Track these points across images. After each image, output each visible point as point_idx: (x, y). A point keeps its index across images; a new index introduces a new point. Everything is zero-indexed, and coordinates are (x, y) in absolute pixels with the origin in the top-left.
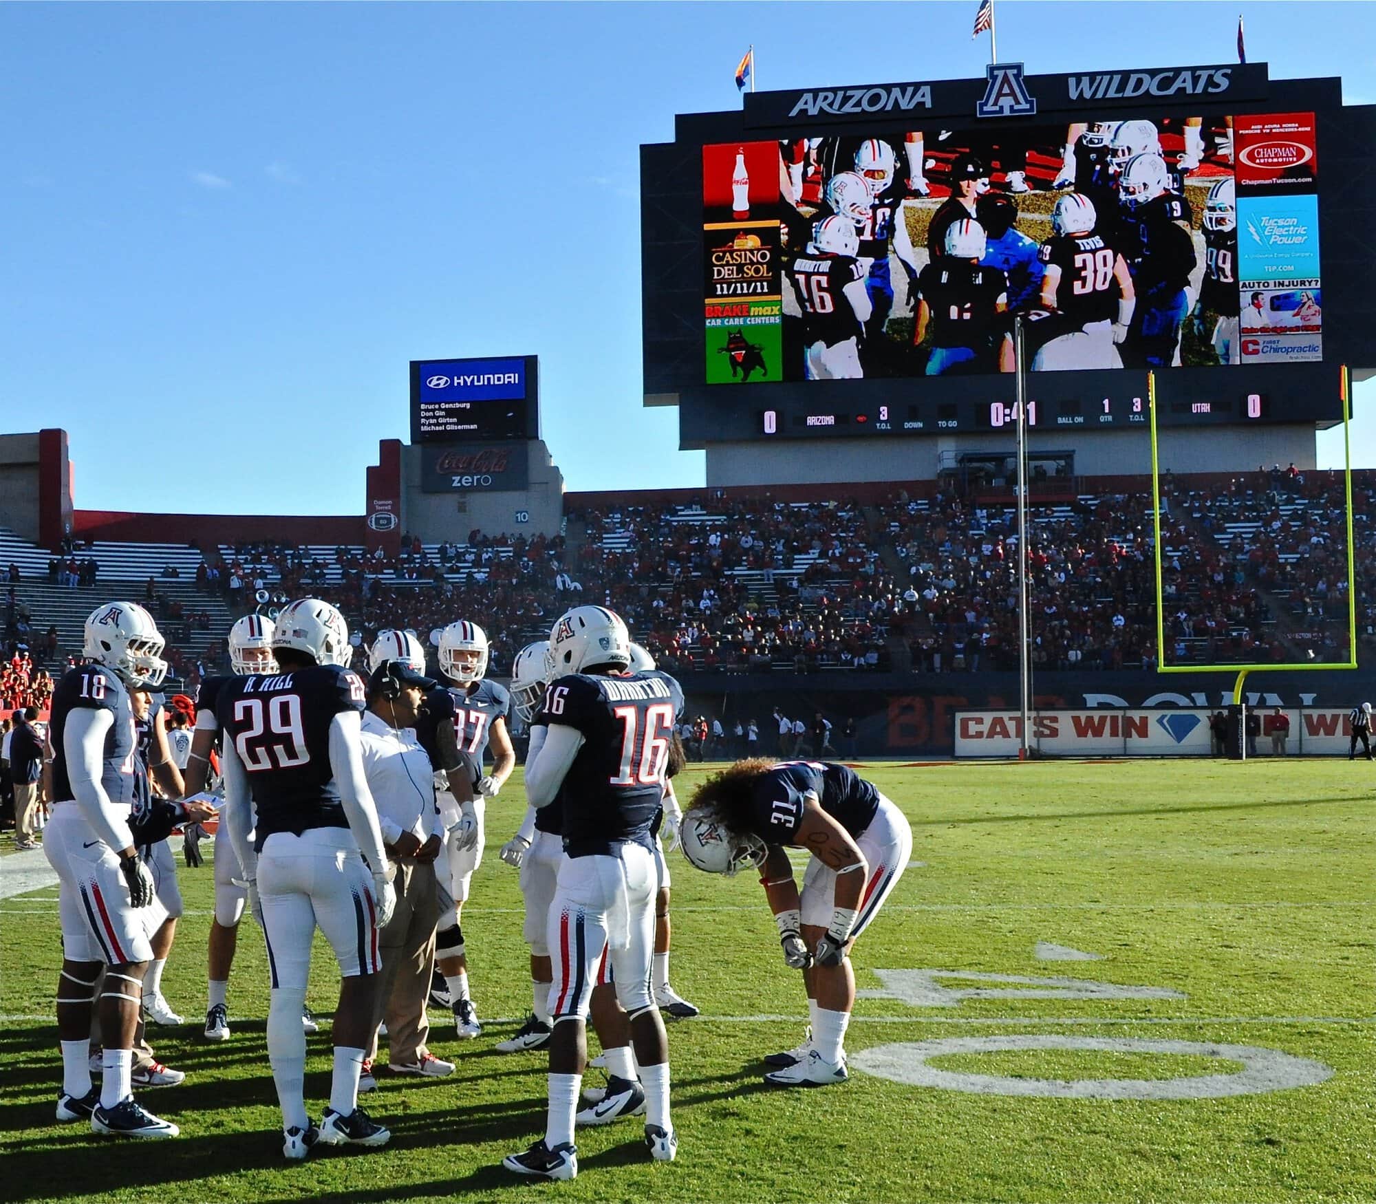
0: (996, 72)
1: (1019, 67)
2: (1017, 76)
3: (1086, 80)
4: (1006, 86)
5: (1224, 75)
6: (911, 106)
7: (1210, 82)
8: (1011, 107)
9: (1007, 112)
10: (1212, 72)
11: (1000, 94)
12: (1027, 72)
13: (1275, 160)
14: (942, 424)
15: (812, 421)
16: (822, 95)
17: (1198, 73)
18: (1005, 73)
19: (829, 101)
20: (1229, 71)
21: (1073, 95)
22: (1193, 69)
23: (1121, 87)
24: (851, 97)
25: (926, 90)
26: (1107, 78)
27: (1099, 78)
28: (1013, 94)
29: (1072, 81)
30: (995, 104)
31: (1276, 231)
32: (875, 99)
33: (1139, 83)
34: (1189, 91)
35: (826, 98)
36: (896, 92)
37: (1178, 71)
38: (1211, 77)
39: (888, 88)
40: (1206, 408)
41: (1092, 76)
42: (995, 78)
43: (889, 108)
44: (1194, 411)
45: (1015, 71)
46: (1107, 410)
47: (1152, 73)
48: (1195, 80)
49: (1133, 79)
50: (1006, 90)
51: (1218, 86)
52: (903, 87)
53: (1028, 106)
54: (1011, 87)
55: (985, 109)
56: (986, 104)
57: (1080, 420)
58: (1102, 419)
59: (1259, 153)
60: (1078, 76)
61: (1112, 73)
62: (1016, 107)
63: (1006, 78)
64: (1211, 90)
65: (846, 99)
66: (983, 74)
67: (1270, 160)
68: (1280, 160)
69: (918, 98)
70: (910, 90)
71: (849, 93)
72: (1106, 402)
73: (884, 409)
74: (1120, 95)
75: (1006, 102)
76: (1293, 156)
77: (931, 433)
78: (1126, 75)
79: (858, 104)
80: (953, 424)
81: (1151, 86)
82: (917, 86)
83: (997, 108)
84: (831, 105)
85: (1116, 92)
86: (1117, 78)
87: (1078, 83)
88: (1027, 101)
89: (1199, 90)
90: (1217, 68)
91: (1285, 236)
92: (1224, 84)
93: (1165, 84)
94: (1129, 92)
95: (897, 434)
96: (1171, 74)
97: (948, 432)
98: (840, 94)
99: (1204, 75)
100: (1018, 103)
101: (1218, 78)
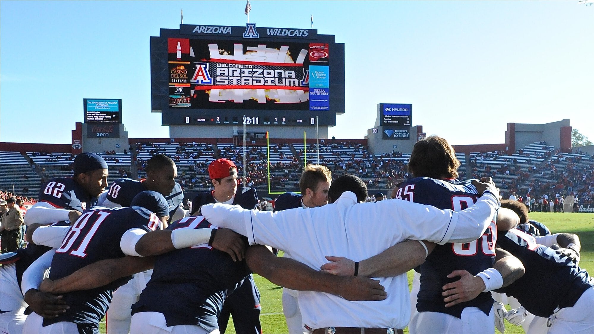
0: (248, 25)
1: (254, 25)
2: (254, 27)
3: (272, 30)
4: (251, 30)
5: (307, 32)
6: (226, 33)
7: (303, 33)
8: (252, 36)
9: (251, 37)
10: (304, 31)
11: (249, 32)
12: (257, 26)
13: (319, 56)
14: (234, 122)
15: (199, 120)
16: (201, 27)
17: (300, 31)
18: (251, 26)
19: (204, 29)
20: (308, 31)
21: (269, 34)
22: (299, 29)
23: (281, 33)
24: (210, 28)
25: (230, 28)
26: (277, 30)
27: (275, 30)
28: (253, 32)
29: (268, 30)
30: (248, 34)
31: (319, 75)
32: (216, 30)
33: (285, 32)
34: (298, 35)
35: (203, 28)
36: (222, 28)
37: (295, 29)
38: (303, 32)
39: (220, 27)
40: (301, 121)
41: (273, 29)
42: (248, 27)
43: (220, 33)
44: (298, 122)
45: (253, 26)
46: (276, 121)
47: (289, 29)
48: (299, 32)
49: (284, 30)
50: (251, 31)
51: (305, 35)
52: (224, 27)
53: (257, 36)
54: (252, 31)
55: (246, 35)
56: (246, 34)
57: (269, 123)
58: (275, 123)
59: (315, 54)
60: (270, 28)
61: (278, 29)
62: (254, 36)
63: (251, 28)
64: (303, 36)
65: (208, 29)
66: (245, 26)
67: (318, 56)
68: (320, 56)
69: (228, 31)
70: (226, 28)
71: (209, 27)
72: (276, 118)
73: (218, 118)
74: (280, 35)
75: (251, 34)
76: (323, 55)
77: (231, 125)
78: (282, 29)
79: (211, 31)
80: (237, 123)
81: (288, 33)
82: (228, 27)
83: (249, 36)
84: (204, 30)
85: (280, 34)
86: (280, 30)
87: (270, 31)
88: (256, 34)
89: (300, 35)
90: (305, 30)
91: (321, 76)
92: (307, 34)
93: (292, 33)
94: (283, 35)
95: (222, 124)
96: (293, 30)
97: (235, 125)
98: (207, 27)
99: (302, 31)
100: (254, 34)
101: (305, 33)
